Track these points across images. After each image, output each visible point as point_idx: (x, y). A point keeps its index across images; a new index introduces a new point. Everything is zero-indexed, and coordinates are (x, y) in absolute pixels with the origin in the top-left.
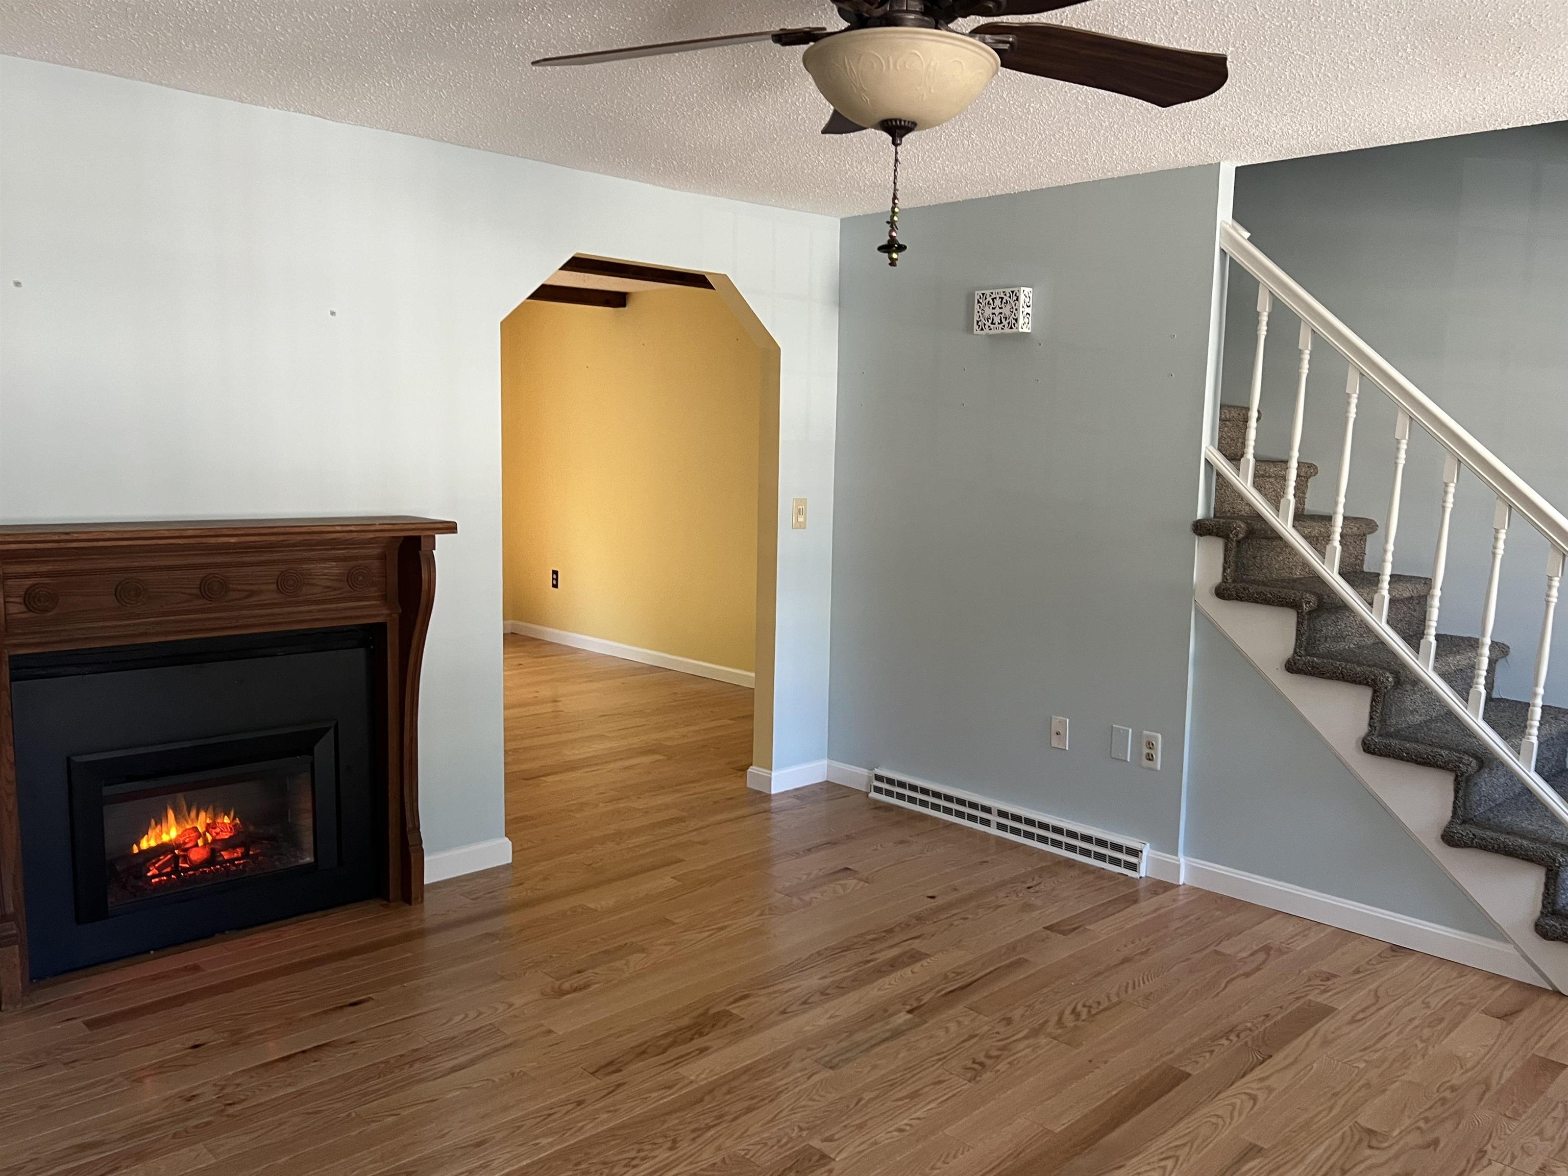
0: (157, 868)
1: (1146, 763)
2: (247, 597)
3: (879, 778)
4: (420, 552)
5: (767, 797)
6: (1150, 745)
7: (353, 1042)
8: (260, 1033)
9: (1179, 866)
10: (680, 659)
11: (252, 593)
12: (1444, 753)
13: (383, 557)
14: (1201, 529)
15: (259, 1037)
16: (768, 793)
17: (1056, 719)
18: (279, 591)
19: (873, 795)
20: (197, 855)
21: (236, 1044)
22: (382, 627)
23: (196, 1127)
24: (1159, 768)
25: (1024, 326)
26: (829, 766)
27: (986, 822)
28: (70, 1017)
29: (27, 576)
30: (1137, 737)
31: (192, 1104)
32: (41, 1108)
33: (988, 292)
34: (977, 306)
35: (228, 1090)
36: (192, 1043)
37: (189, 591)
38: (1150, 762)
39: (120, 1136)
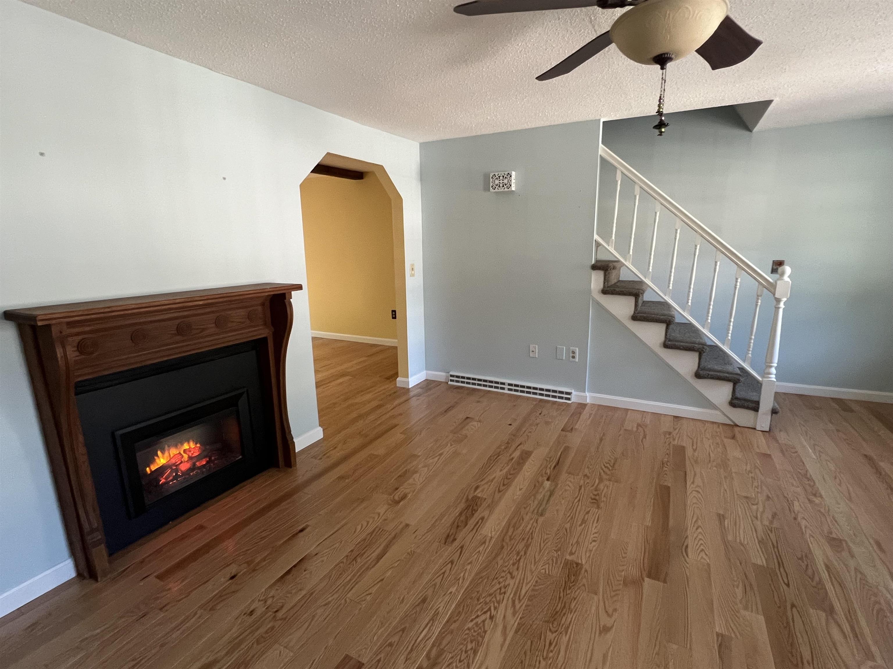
0: (164, 479)
1: (571, 359)
2: (201, 332)
3: (451, 376)
4: (285, 300)
5: (408, 390)
6: (574, 352)
7: (317, 554)
8: (264, 560)
9: (587, 397)
10: (328, 333)
11: (203, 330)
12: (696, 345)
13: (263, 304)
14: (594, 267)
15: (264, 563)
16: (407, 387)
17: (531, 346)
18: (217, 326)
19: (450, 383)
20: (184, 467)
21: (254, 570)
22: (265, 339)
23: (266, 632)
24: (577, 360)
25: (513, 188)
26: (427, 374)
27: (503, 389)
28: (144, 576)
29: (78, 334)
30: (568, 350)
31: (254, 617)
32: (162, 646)
33: (496, 174)
34: (491, 180)
35: (269, 602)
36: (229, 576)
37: (172, 332)
38: (574, 359)
39: (224, 652)
